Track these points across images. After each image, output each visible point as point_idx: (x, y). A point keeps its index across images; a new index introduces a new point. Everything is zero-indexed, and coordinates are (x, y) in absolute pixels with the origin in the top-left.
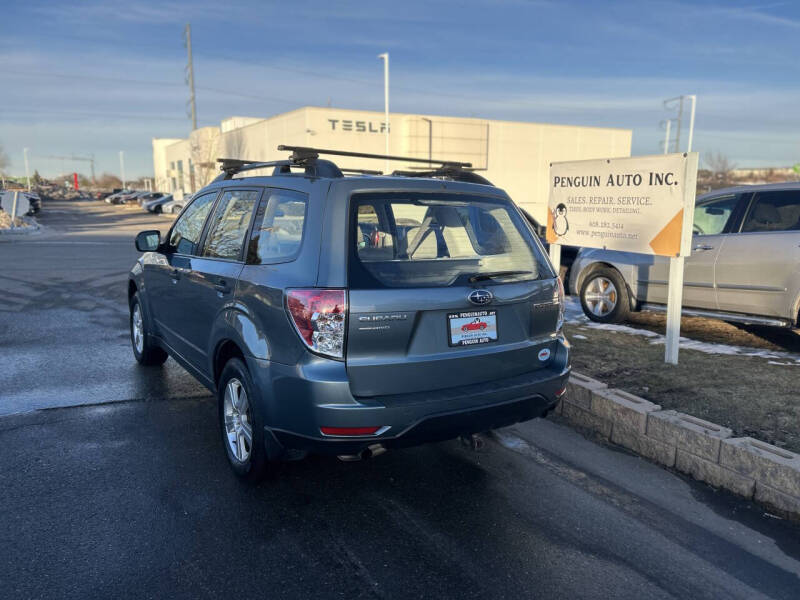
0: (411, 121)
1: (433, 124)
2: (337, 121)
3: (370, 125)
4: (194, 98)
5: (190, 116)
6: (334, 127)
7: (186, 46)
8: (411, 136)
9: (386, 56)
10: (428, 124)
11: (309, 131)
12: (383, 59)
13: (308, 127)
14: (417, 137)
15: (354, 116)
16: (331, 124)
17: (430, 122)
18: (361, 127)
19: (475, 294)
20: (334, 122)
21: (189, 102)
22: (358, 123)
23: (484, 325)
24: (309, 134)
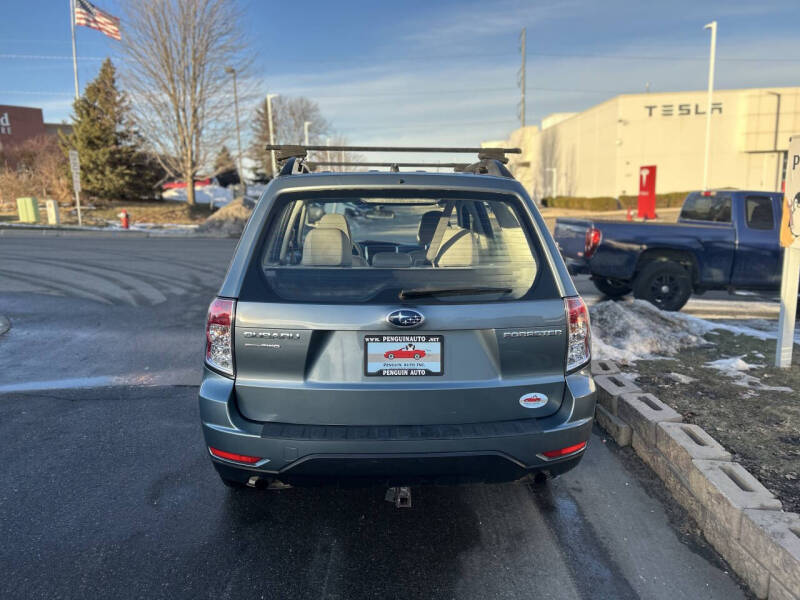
0: (751, 96)
1: (782, 98)
2: (655, 107)
3: (697, 107)
4: (524, 101)
5: (519, 117)
6: (651, 114)
7: (520, 49)
8: (750, 115)
9: (714, 25)
10: (775, 98)
11: (620, 121)
12: (710, 29)
13: (621, 115)
14: (759, 115)
15: (676, 99)
16: (648, 111)
17: (779, 96)
18: (684, 110)
19: (397, 313)
20: (651, 108)
21: (519, 105)
22: (681, 108)
23: (422, 354)
24: (621, 124)
